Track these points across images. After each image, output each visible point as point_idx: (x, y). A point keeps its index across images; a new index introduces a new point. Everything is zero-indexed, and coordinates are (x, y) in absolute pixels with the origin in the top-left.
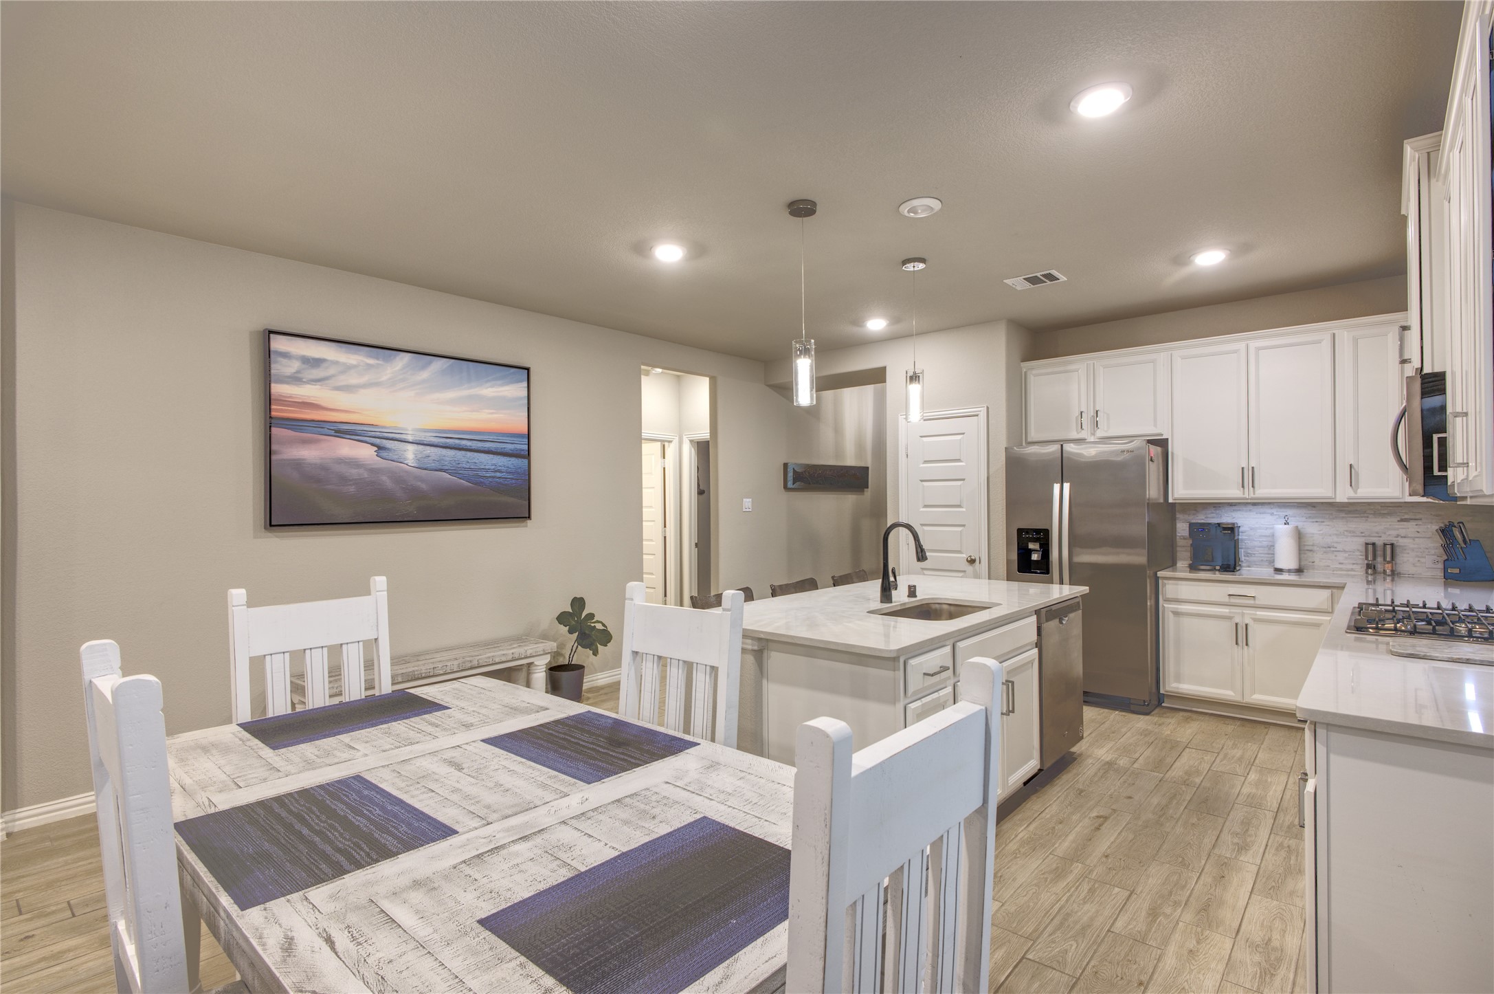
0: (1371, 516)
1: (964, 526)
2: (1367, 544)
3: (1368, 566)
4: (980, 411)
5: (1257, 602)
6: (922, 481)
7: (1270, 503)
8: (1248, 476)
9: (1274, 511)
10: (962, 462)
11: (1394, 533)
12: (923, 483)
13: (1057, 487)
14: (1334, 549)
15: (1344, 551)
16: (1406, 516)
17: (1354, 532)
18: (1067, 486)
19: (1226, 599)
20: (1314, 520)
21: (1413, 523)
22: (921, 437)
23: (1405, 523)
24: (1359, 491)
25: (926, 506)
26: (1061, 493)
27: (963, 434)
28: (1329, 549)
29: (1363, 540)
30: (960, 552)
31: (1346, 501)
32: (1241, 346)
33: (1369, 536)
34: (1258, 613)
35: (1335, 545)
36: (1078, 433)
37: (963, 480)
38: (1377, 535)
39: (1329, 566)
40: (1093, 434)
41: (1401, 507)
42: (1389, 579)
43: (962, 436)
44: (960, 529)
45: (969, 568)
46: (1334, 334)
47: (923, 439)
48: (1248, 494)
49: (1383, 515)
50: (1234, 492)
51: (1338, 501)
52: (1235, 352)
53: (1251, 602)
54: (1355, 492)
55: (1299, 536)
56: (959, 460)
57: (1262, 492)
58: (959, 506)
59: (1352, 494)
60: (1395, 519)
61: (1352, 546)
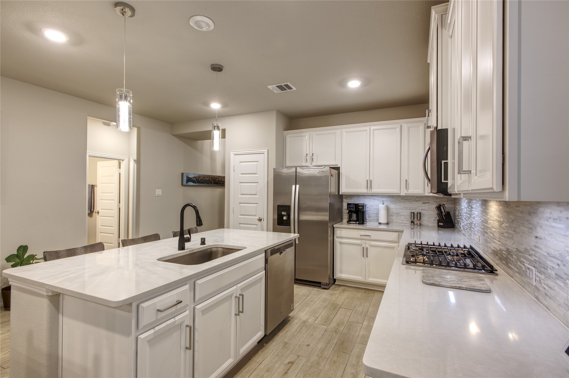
0: (413, 201)
1: (257, 204)
2: (411, 213)
3: (412, 222)
4: (265, 151)
5: (371, 238)
6: (240, 183)
7: (377, 195)
8: (369, 184)
9: (379, 199)
10: (257, 174)
11: (421, 208)
12: (241, 184)
13: (294, 186)
14: (400, 215)
15: (403, 216)
16: (425, 202)
17: (407, 208)
18: (298, 186)
19: (360, 237)
20: (393, 203)
21: (427, 204)
22: (240, 162)
23: (425, 204)
24: (409, 191)
25: (242, 194)
26: (295, 189)
27: (258, 161)
28: (398, 215)
29: (410, 211)
30: (255, 216)
31: (404, 195)
32: (368, 128)
33: (412, 210)
34: (371, 243)
35: (400, 213)
36: (305, 164)
37: (258, 183)
38: (414, 209)
39: (398, 222)
40: (311, 164)
41: (423, 198)
42: (419, 227)
43: (257, 162)
44: (255, 205)
45: (259, 223)
46: (401, 125)
47: (241, 163)
48: (369, 191)
49: (417, 201)
50: (363, 190)
51: (401, 195)
52: (366, 130)
53: (368, 238)
54: (408, 191)
55: (388, 209)
56: (256, 174)
57: (375, 190)
58: (256, 195)
59: (406, 192)
60: (421, 203)
61: (406, 214)
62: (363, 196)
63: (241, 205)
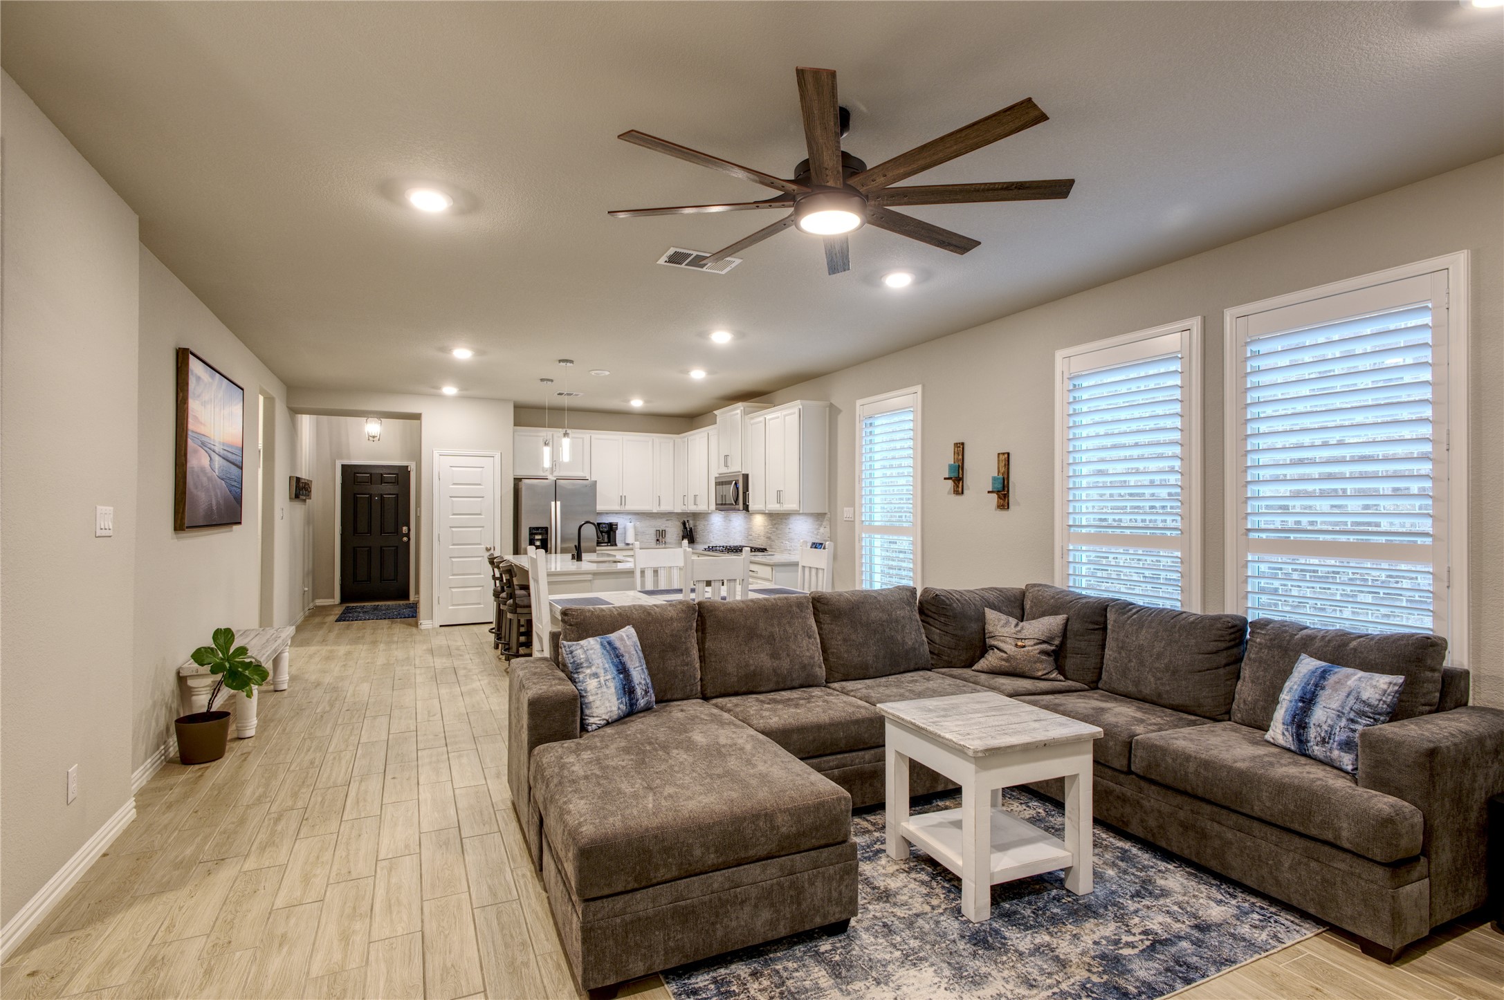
0: (658, 518)
2: (655, 531)
3: (658, 540)
4: (495, 454)
6: (452, 497)
8: (623, 500)
10: (482, 485)
11: (665, 525)
12: (453, 499)
13: (553, 503)
14: (646, 533)
15: (648, 534)
16: (668, 518)
17: (651, 525)
18: (558, 503)
20: (641, 520)
22: (451, 467)
23: (669, 521)
24: (661, 507)
25: (454, 514)
26: (556, 508)
27: (483, 467)
28: (643, 533)
29: (655, 529)
30: (480, 544)
31: (656, 512)
33: (657, 527)
35: (647, 531)
37: (483, 497)
38: (659, 526)
39: (643, 541)
42: (664, 545)
43: (482, 469)
44: (480, 529)
45: (486, 554)
47: (453, 468)
48: (622, 509)
49: (661, 518)
50: (616, 508)
51: (651, 512)
55: (635, 528)
56: (480, 484)
58: (480, 514)
59: (658, 509)
60: (664, 519)
61: (652, 531)
62: (607, 513)
63: (454, 529)
